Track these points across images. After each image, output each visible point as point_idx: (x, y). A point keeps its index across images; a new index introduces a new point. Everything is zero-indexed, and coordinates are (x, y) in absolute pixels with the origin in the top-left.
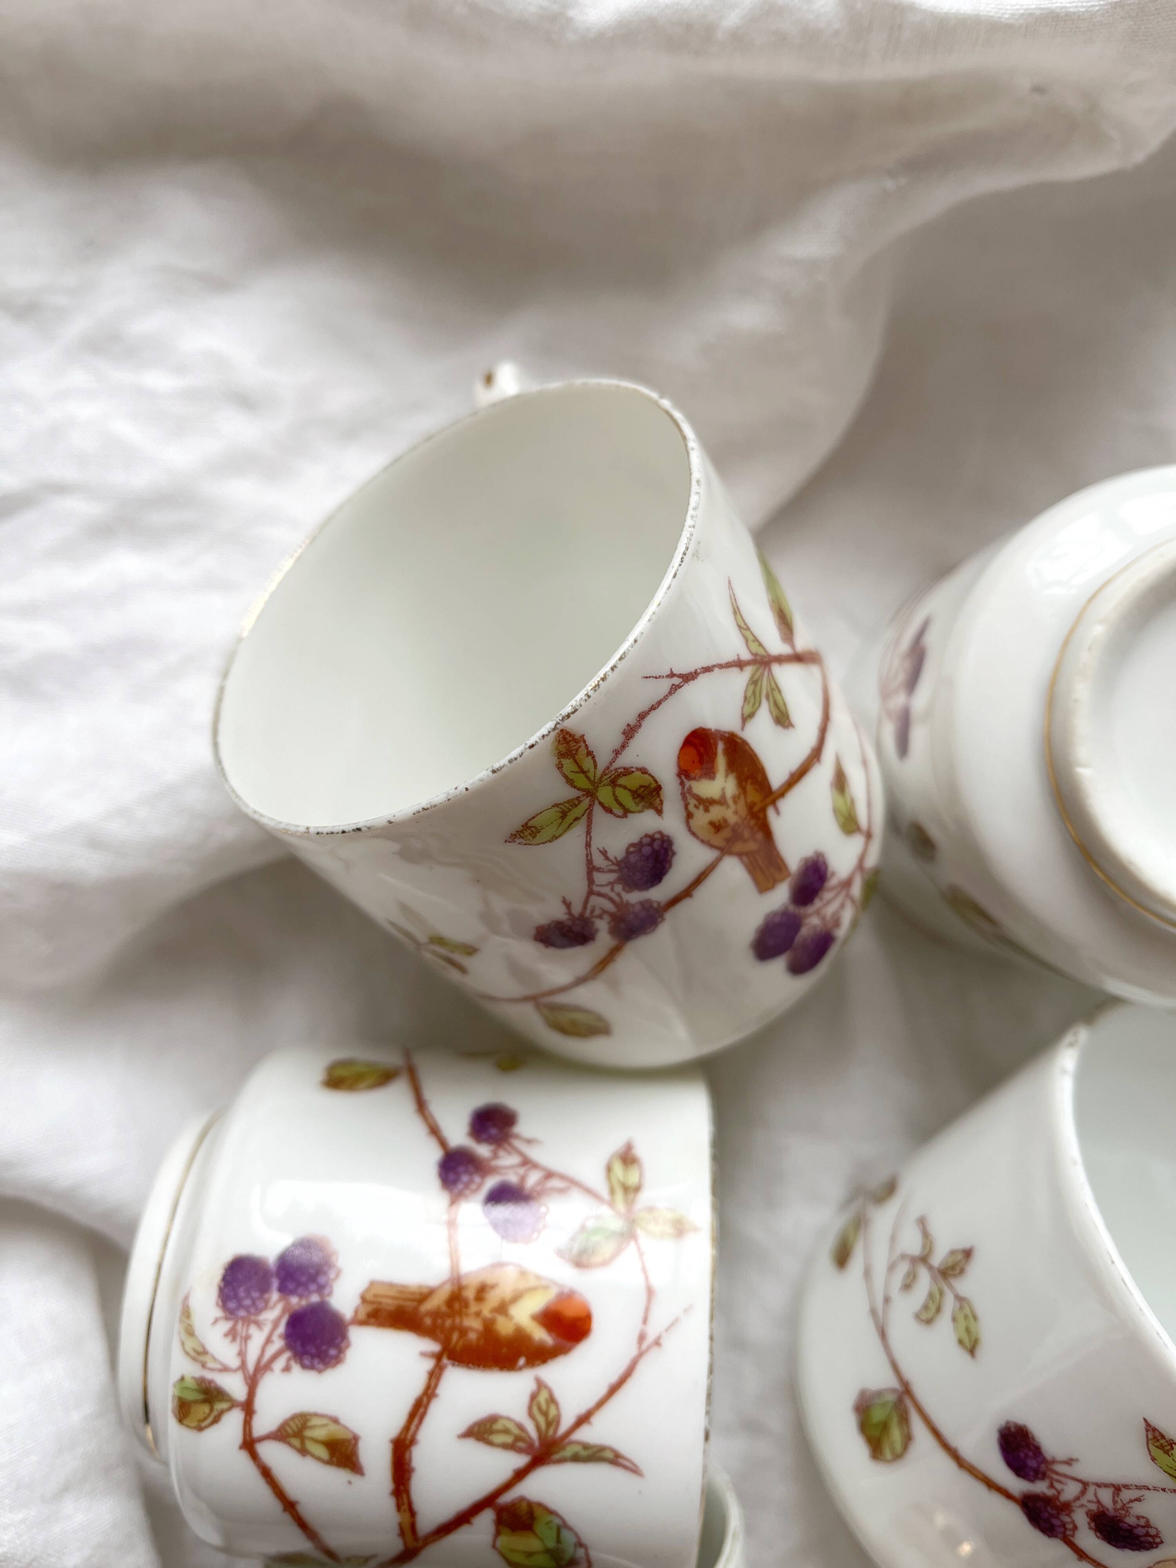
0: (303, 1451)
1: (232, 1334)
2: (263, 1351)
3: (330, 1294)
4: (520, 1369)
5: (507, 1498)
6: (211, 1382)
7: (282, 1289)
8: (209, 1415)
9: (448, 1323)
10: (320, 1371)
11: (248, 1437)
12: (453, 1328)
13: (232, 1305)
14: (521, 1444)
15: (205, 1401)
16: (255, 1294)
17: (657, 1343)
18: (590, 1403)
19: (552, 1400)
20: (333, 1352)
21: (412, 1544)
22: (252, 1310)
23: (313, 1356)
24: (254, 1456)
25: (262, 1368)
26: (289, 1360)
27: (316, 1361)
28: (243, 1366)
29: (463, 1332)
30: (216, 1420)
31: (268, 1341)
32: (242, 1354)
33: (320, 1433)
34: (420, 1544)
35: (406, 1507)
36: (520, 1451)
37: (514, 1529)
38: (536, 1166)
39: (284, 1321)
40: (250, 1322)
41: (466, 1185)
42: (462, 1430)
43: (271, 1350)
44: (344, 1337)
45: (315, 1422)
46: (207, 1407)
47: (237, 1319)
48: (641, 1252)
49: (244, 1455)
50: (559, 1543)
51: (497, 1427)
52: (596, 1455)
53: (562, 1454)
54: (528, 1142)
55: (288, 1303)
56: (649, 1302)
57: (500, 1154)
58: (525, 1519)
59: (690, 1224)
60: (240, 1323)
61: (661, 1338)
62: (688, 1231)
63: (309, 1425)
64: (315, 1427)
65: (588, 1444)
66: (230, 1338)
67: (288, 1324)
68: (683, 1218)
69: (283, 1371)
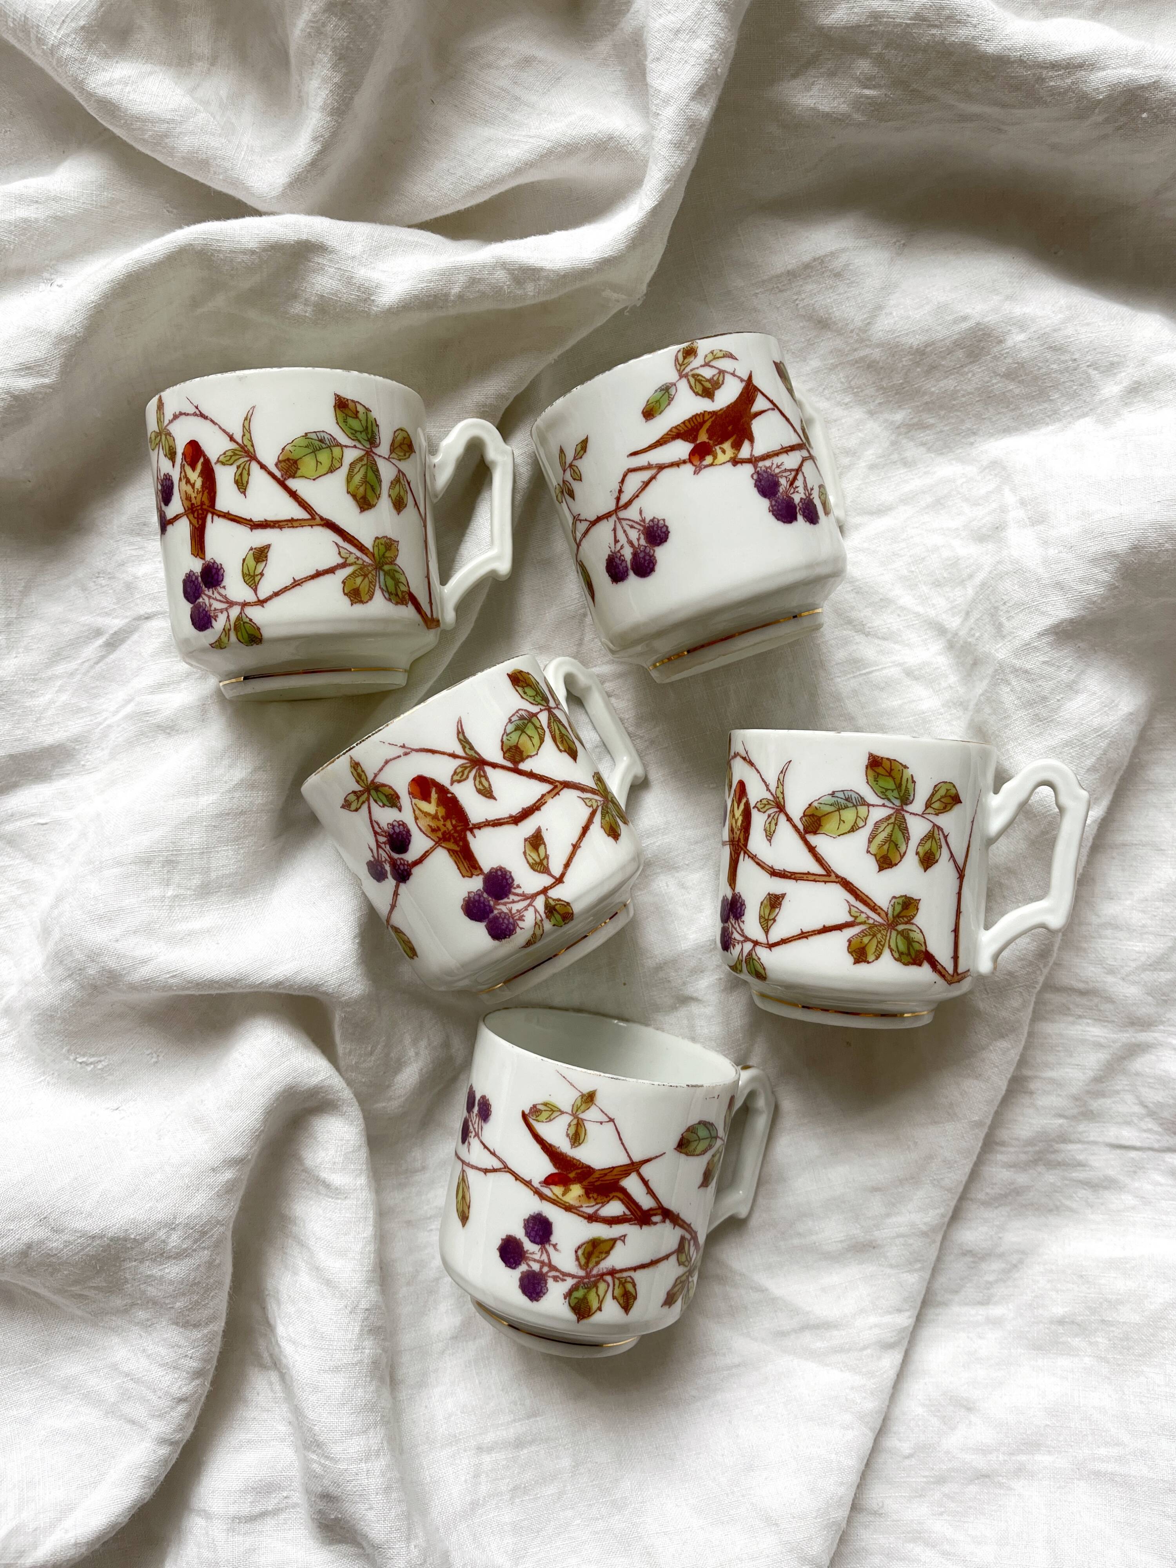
0: (547, 857)
1: (521, 918)
2: (519, 901)
3: (479, 890)
5: (509, 764)
6: (545, 913)
7: (492, 912)
8: (559, 904)
9: (456, 835)
10: (510, 873)
11: (557, 883)
12: (456, 831)
13: (512, 927)
14: (482, 773)
15: (555, 910)
16: (501, 920)
17: (403, 746)
18: (446, 757)
19: (455, 773)
20: (499, 873)
21: (560, 787)
22: (507, 917)
23: (507, 880)
24: (563, 875)
25: (525, 897)
26: (515, 889)
27: (508, 877)
28: (530, 905)
29: (454, 827)
30: (559, 900)
31: (513, 902)
32: (526, 909)
33: (534, 855)
34: (557, 784)
35: (542, 801)
36: (484, 772)
37: (521, 752)
38: (377, 841)
39: (502, 901)
40: (512, 915)
41: (404, 865)
42: (492, 801)
43: (516, 898)
44: (490, 872)
45: (531, 861)
46: (557, 907)
47: (515, 921)
48: (376, 775)
49: (565, 879)
50: (516, 730)
51: (481, 787)
52: (464, 741)
53: (474, 754)
54: (372, 850)
55: (495, 904)
56: (391, 760)
57: (384, 859)
58: (513, 751)
59: (351, 762)
60: (515, 918)
61: (401, 747)
62: (354, 761)
63: (534, 862)
64: (533, 859)
65: (462, 747)
66: (523, 918)
67: (502, 899)
68: (351, 766)
69: (520, 888)
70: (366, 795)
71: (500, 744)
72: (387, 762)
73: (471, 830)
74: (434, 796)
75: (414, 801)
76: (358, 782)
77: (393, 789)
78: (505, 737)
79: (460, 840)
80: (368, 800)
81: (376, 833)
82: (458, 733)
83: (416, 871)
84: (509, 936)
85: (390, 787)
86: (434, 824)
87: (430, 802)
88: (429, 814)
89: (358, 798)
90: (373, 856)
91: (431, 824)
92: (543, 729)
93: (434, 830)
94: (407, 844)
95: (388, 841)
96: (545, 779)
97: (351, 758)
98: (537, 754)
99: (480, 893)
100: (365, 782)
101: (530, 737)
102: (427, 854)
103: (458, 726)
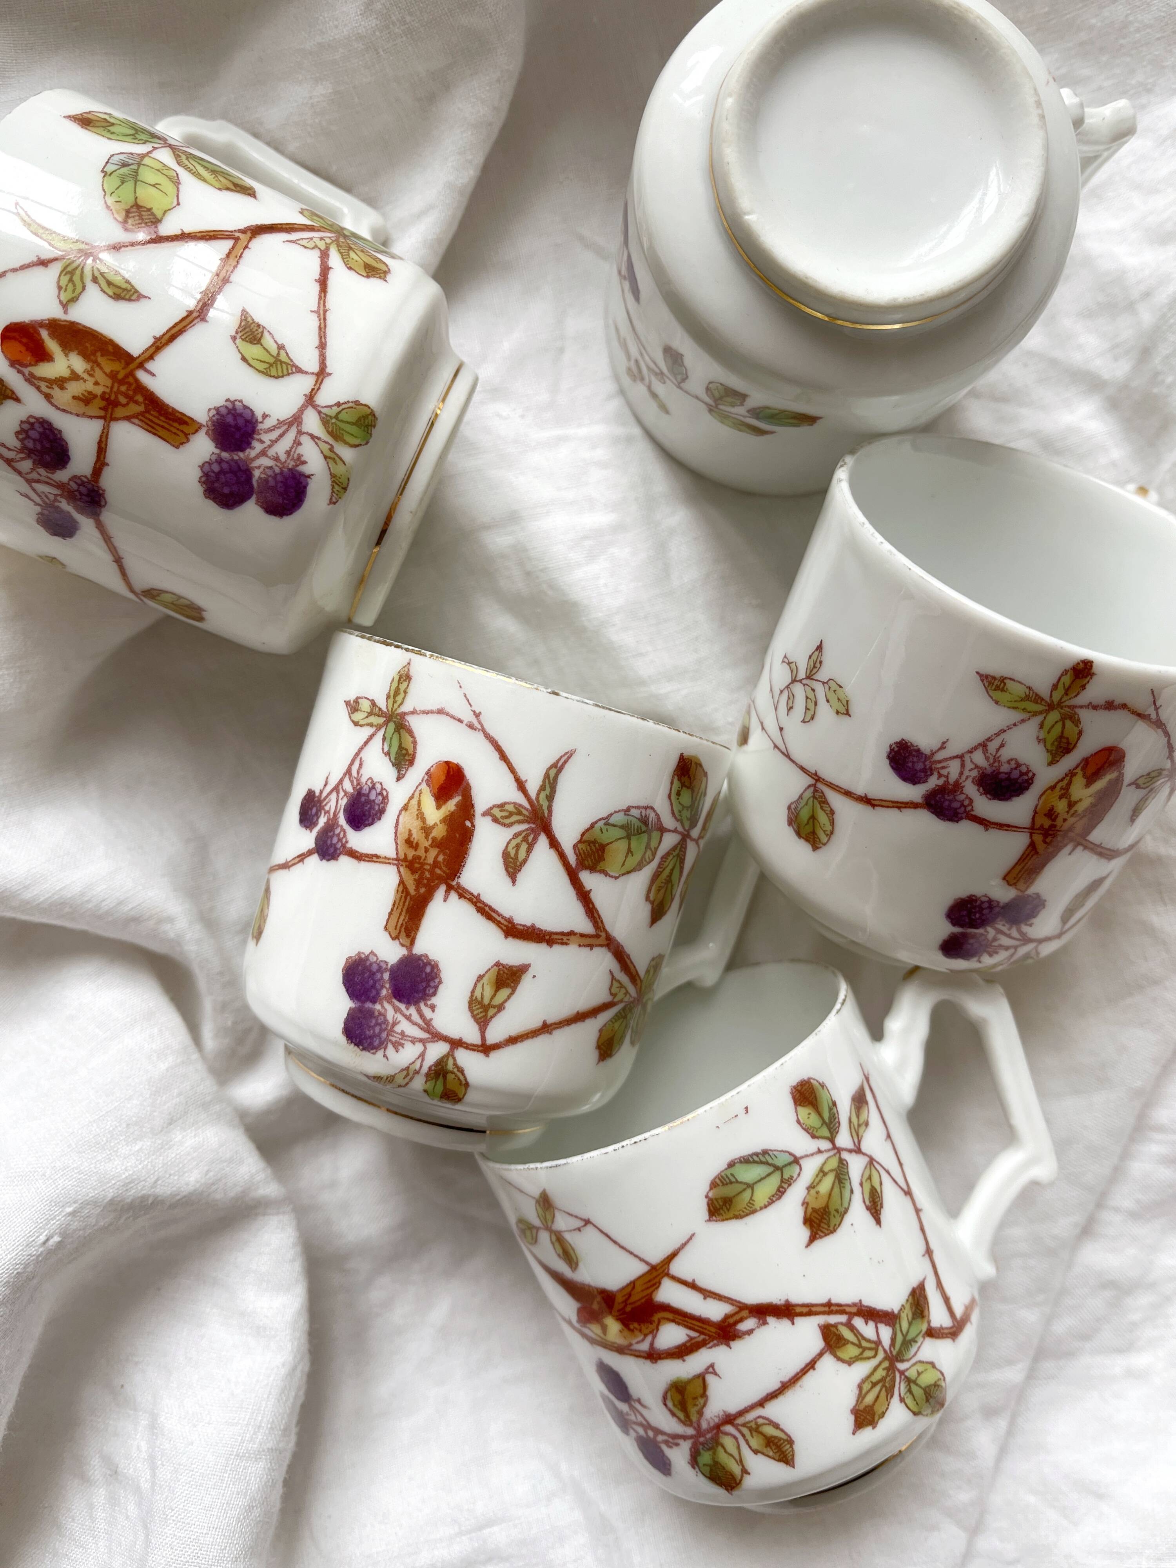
0: (500, 1008)
1: (397, 1046)
2: (415, 1024)
3: (386, 963)
4: (473, 826)
5: (572, 859)
6: (430, 1068)
7: (374, 1002)
8: (456, 1076)
9: (427, 875)
10: (440, 982)
11: (480, 1049)
12: (432, 872)
13: (376, 1043)
14: (530, 838)
15: (445, 1077)
16: (373, 1022)
17: (477, 715)
18: (511, 777)
19: (501, 806)
20: (428, 969)
21: (602, 940)
22: (384, 1026)
23: (428, 986)
24: (496, 1047)
25: (427, 1026)
26: (426, 1005)
27: (432, 984)
28: (422, 1041)
29: (436, 863)
30: (462, 1071)
31: (408, 1018)
32: (414, 1041)
33: (488, 992)
34: (603, 934)
35: (565, 938)
36: (535, 839)
37: (601, 858)
38: (341, 781)
39: (397, 1003)
40: (392, 1030)
41: (340, 840)
42: (508, 880)
43: (416, 1017)
44: (419, 958)
45: (478, 994)
46: (450, 1077)
47: (387, 1040)
48: (413, 712)
49: (494, 1055)
50: (622, 827)
51: (512, 853)
52: (550, 782)
53: (545, 808)
54: (326, 784)
55: (385, 998)
56: (447, 714)
57: (327, 808)
58: (593, 848)
59: (404, 667)
60: (391, 1038)
61: (474, 712)
62: (409, 670)
63: (479, 999)
64: (482, 994)
65: (541, 786)
66: (400, 1048)
67: (400, 1001)
68: (399, 672)
69: (433, 1011)
70: (381, 720)
71: (587, 826)
72: (440, 712)
73: (450, 888)
74: (451, 805)
75: (424, 786)
76: (388, 697)
77: (415, 748)
78: (600, 824)
79: (425, 886)
80: (379, 728)
81: (349, 772)
82: (554, 765)
83: (345, 861)
84: (364, 1049)
85: (415, 743)
86: (417, 835)
87: (438, 807)
88: (423, 820)
89: (370, 714)
90: (321, 792)
91: (414, 832)
92: (654, 854)
93: (409, 842)
94: (367, 822)
95: (352, 795)
96: (596, 915)
97: (409, 664)
98: (616, 878)
99: (384, 966)
100: (396, 706)
101: (629, 851)
102: (375, 859)
103: (561, 757)
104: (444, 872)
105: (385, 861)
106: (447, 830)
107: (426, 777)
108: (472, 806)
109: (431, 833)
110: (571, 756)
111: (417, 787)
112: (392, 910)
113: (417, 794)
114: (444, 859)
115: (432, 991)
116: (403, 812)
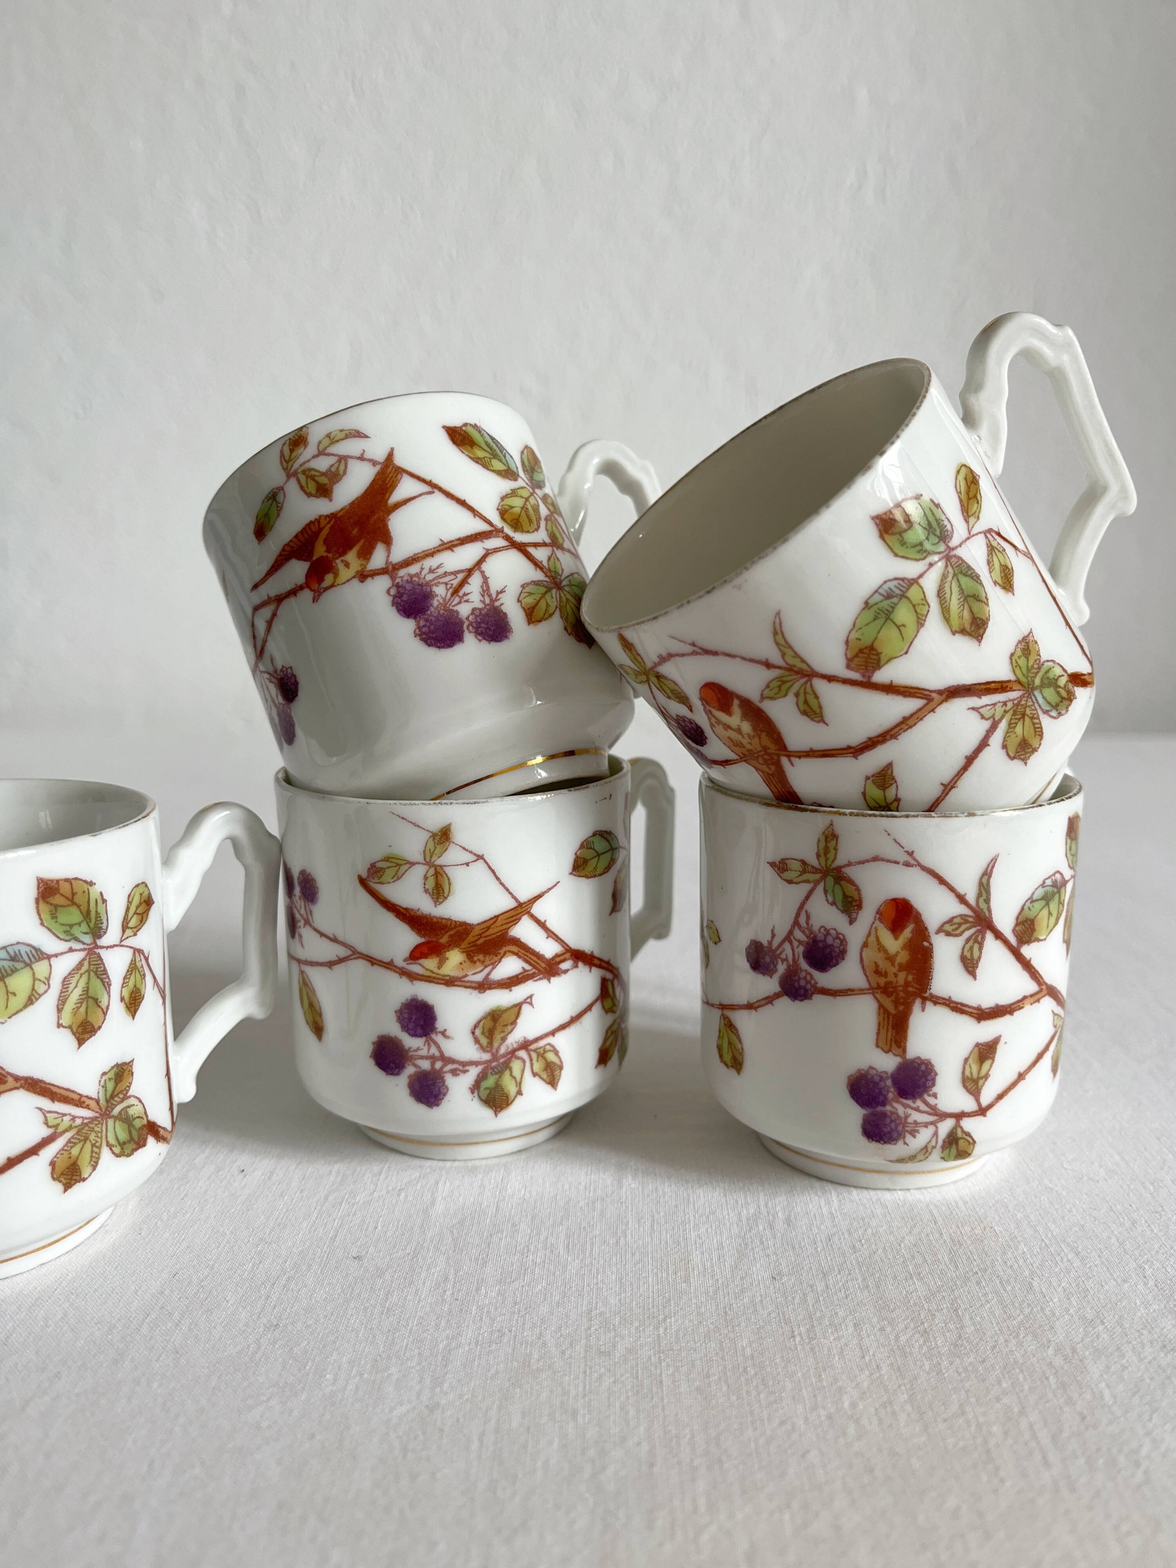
0: (987, 1076)
1: (913, 1133)
2: (924, 1112)
3: (886, 1072)
5: (1013, 940)
6: (944, 1141)
7: (884, 1104)
8: (965, 1139)
10: (936, 1074)
11: (978, 1113)
12: (905, 991)
13: (895, 1135)
14: (979, 939)
15: (957, 1144)
16: (888, 1120)
17: (911, 855)
18: (952, 895)
19: (950, 921)
20: (923, 1068)
21: (1044, 991)
22: (898, 1122)
23: (927, 1080)
24: (990, 1106)
25: (934, 1111)
26: (929, 1095)
27: (929, 1078)
28: (933, 1123)
29: (907, 984)
30: (968, 1134)
31: (917, 1110)
32: (926, 1125)
33: (974, 1068)
34: (1044, 987)
35: (1020, 1004)
36: (983, 938)
37: (1033, 930)
38: (791, 932)
39: (905, 1101)
40: (906, 1122)
41: (808, 982)
42: (970, 978)
43: (923, 1107)
44: (913, 1061)
45: (967, 1073)
46: (962, 1142)
47: (904, 1131)
48: (849, 864)
49: (989, 1113)
50: (1042, 899)
51: (968, 955)
52: (984, 887)
53: (985, 910)
54: (773, 936)
55: (893, 1099)
56: (882, 860)
57: (783, 956)
58: (1027, 925)
59: (828, 828)
60: (906, 1129)
61: (907, 852)
62: (833, 830)
63: (970, 1076)
64: (971, 1072)
65: (979, 894)
66: (916, 1134)
67: (906, 1098)
68: (824, 833)
69: (936, 1098)
70: (818, 876)
71: (1019, 910)
72: (876, 859)
73: (924, 1000)
74: (907, 933)
75: (877, 923)
76: (818, 856)
77: (860, 894)
78: (1028, 904)
80: (817, 883)
81: (796, 923)
82: (985, 873)
83: (819, 999)
84: (885, 1143)
85: (858, 890)
86: (883, 965)
87: (896, 938)
89: (804, 872)
90: (770, 943)
91: (880, 963)
92: (1063, 906)
93: (877, 972)
94: (832, 964)
95: (807, 943)
96: (1037, 975)
97: (831, 824)
98: (1045, 939)
99: (884, 1075)
100: (829, 862)
101: (1050, 914)
102: (849, 993)
103: (989, 865)
104: (915, 988)
105: (861, 992)
106: (910, 955)
107: (878, 916)
108: (926, 929)
109: (895, 961)
110: (996, 860)
111: (871, 926)
112: (879, 1030)
113: (873, 932)
114: (913, 979)
115: (930, 1083)
116: (864, 949)
